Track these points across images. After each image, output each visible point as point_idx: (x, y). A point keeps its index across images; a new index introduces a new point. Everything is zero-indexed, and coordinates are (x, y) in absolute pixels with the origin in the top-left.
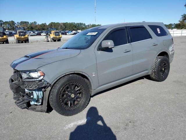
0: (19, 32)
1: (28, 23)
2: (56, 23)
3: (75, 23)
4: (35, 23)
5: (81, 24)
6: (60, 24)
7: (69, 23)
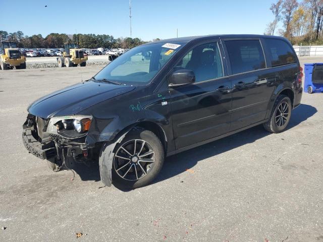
0: (11, 52)
1: (6, 33)
2: (60, 34)
3: (94, 35)
4: (20, 33)
5: (106, 37)
6: (67, 36)
7: (83, 34)
